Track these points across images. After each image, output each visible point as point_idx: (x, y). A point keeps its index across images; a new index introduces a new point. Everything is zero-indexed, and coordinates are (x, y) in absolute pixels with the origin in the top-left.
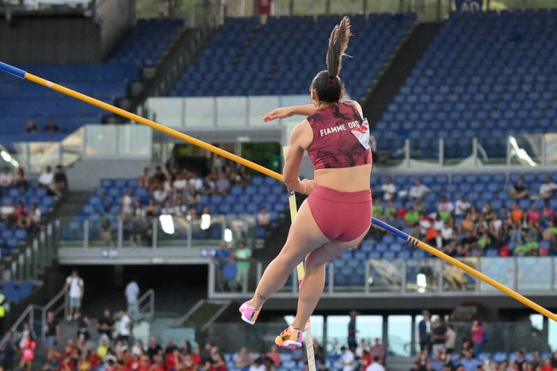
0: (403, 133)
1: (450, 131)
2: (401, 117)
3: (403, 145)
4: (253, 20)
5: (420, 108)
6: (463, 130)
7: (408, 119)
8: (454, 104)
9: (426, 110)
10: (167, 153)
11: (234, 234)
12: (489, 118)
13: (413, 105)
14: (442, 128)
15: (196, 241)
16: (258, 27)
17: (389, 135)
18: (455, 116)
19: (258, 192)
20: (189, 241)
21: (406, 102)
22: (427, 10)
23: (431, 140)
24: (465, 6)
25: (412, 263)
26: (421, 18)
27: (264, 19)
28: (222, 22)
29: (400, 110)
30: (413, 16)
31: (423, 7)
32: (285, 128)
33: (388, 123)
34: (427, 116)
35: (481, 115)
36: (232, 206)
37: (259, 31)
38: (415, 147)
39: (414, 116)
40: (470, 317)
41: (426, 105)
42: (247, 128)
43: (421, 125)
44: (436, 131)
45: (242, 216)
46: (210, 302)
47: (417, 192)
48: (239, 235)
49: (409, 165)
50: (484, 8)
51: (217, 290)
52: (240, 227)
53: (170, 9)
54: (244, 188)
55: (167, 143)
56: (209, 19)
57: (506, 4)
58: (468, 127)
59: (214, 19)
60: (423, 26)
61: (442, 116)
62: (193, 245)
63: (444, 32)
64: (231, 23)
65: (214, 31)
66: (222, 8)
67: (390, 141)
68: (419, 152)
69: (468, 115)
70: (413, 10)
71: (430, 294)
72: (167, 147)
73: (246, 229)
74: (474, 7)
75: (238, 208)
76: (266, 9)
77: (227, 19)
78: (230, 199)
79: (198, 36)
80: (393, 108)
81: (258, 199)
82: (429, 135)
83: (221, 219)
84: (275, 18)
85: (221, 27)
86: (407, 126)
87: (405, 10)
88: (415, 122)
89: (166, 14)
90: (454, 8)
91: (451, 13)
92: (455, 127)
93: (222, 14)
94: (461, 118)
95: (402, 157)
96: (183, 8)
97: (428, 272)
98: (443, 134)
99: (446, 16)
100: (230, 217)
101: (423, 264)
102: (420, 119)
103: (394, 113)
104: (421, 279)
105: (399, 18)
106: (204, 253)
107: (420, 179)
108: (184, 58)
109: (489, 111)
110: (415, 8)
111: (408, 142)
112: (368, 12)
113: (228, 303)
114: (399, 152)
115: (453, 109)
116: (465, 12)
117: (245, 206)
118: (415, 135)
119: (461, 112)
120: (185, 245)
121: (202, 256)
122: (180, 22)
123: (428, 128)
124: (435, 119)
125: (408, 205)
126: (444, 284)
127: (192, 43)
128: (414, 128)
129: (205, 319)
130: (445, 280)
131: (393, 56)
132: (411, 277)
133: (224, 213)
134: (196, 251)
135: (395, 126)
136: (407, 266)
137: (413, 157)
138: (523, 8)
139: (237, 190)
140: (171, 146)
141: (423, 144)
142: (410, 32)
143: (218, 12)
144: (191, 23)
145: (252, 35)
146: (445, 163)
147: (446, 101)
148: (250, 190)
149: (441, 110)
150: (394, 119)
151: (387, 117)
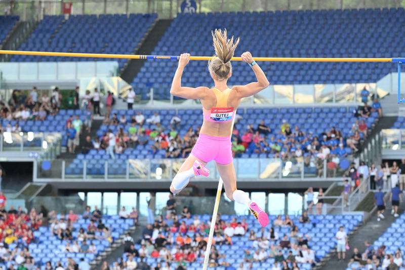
0: (149, 85)
2: (148, 75)
3: (149, 92)
4: (61, 17)
5: (159, 70)
7: (152, 76)
9: (163, 71)
10: (9, 96)
11: (48, 144)
12: (200, 76)
13: (155, 68)
15: (25, 148)
16: (63, 21)
17: (141, 86)
19: (63, 119)
20: (22, 147)
21: (151, 66)
22: (164, 12)
23: (165, 89)
24: (186, 10)
25: (154, 161)
26: (161, 17)
27: (67, 16)
28: (42, 18)
29: (147, 71)
30: (155, 16)
31: (161, 10)
32: (79, 81)
33: (141, 79)
34: (163, 75)
35: (196, 74)
36: (47, 127)
37: (64, 23)
38: (156, 93)
39: (156, 75)
40: (188, 193)
41: (163, 68)
42: (57, 81)
43: (160, 80)
45: (53, 133)
46: (34, 184)
48: (52, 144)
49: (153, 104)
50: (198, 11)
51: (38, 177)
52: (53, 140)
53: (11, 10)
54: (55, 117)
55: (9, 89)
56: (35, 17)
57: (211, 9)
59: (37, 16)
60: (161, 21)
62: (24, 150)
63: (173, 25)
64: (47, 18)
65: (38, 23)
66: (42, 9)
67: (141, 89)
68: (158, 96)
70: (156, 12)
71: (164, 180)
72: (9, 92)
73: (55, 141)
74: (192, 10)
75: (51, 128)
76: (68, 11)
77: (45, 16)
78: (46, 123)
79: (28, 26)
80: (143, 70)
81: (63, 123)
82: (165, 86)
83: (40, 135)
84: (73, 16)
85: (41, 21)
86: (152, 80)
87: (151, 12)
88: (156, 78)
89: (9, 13)
90: (180, 11)
91: (178, 14)
93: (42, 13)
95: (149, 99)
96: (19, 9)
97: (163, 167)
99: (175, 16)
100: (46, 134)
101: (161, 162)
102: (160, 76)
103: (144, 73)
104: (159, 171)
105: (147, 16)
106: (31, 155)
107: (159, 113)
108: (19, 38)
109: (200, 72)
110: (157, 10)
111: (152, 90)
112: (129, 13)
113: (45, 185)
114: (148, 95)
116: (187, 14)
117: (55, 127)
118: (157, 86)
120: (19, 150)
121: (29, 157)
122: (17, 18)
123: (164, 82)
125: (152, 127)
126: (173, 174)
127: (24, 31)
128: (156, 81)
129: (32, 194)
130: (174, 171)
131: (143, 39)
132: (153, 169)
133: (43, 131)
134: (26, 153)
135: (145, 80)
136: (151, 164)
137: (155, 99)
138: (221, 12)
139: (50, 118)
140: (11, 91)
141: (161, 91)
142: (154, 24)
143: (40, 12)
144: (24, 18)
145: (60, 26)
146: (174, 103)
148: (58, 118)
150: (144, 77)
151: (140, 75)
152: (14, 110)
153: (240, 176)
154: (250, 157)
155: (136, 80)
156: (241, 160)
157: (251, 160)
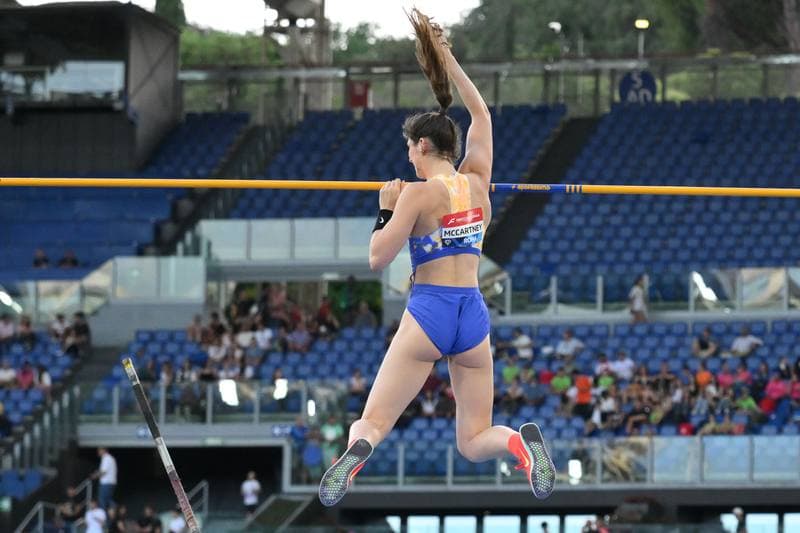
0: (549, 268)
1: (612, 265)
2: (545, 245)
3: (547, 285)
4: (345, 115)
5: (571, 233)
6: (629, 264)
7: (554, 249)
8: (617, 228)
9: (579, 237)
10: (226, 294)
11: (317, 408)
12: (665, 247)
13: (562, 229)
14: (601, 261)
15: (265, 416)
16: (351, 124)
17: (528, 270)
18: (618, 244)
19: (350, 349)
20: (256, 415)
21: (551, 225)
22: (580, 101)
23: (586, 278)
24: (632, 96)
25: (560, 445)
26: (573, 112)
27: (358, 113)
28: (301, 117)
29: (543, 237)
30: (561, 109)
31: (575, 97)
33: (528, 254)
34: (580, 245)
35: (654, 243)
36: (314, 367)
37: (352, 128)
38: (564, 287)
39: (563, 245)
40: (639, 517)
41: (579, 229)
42: (334, 262)
43: (573, 257)
44: (593, 265)
45: (329, 381)
46: (284, 497)
47: (566, 348)
48: (324, 407)
49: (556, 312)
50: (659, 98)
51: (296, 480)
52: (327, 397)
53: (231, 100)
54: (331, 343)
55: (226, 280)
56: (284, 114)
57: (690, 93)
58: (637, 260)
59: (290, 114)
60: (575, 122)
61: (600, 245)
62: (262, 420)
63: (602, 130)
64: (315, 118)
65: (291, 129)
66: (301, 98)
67: (530, 278)
68: (571, 295)
69: (636, 244)
70: (562, 101)
71: (585, 487)
72: (227, 288)
73: (334, 399)
74: (645, 96)
75: (324, 370)
76: (362, 100)
77: (307, 113)
78: (312, 358)
79: (269, 136)
80: (533, 233)
81: (350, 357)
82: (584, 270)
83: (301, 385)
84: (373, 112)
85: (299, 123)
86: (554, 258)
87: (551, 100)
88: (564, 253)
89: (225, 106)
90: (617, 98)
91: (613, 104)
92: (619, 261)
93: (301, 106)
94: (627, 248)
95: (547, 300)
96: (249, 98)
97: (582, 456)
98: (602, 269)
99: (607, 109)
100: (313, 383)
101: (575, 445)
102: (572, 249)
103: (537, 241)
104: (575, 468)
105: (543, 112)
106: (277, 431)
107: (571, 331)
108: (249, 164)
109: (665, 238)
110: (565, 97)
111: (554, 281)
112: (500, 104)
113: (309, 499)
114: (543, 294)
115: (617, 236)
116: (632, 104)
117: (333, 367)
118: (565, 270)
119: (628, 240)
120: (251, 421)
121: (274, 436)
122: (244, 118)
123: (583, 261)
124: (591, 249)
125: (555, 366)
126: (603, 473)
127: (261, 147)
128: (563, 261)
129: (279, 521)
130: (605, 467)
131: (533, 163)
132: (560, 463)
133: (304, 378)
134: (266, 428)
135: (537, 258)
136: (553, 450)
137: (561, 300)
138: (711, 98)
139: (322, 345)
140: (232, 286)
141: (576, 282)
142: (558, 130)
143: (296, 103)
144: (259, 118)
145: (342, 135)
146: (605, 309)
147: (607, 224)
148: (340, 345)
149: (600, 237)
150: (536, 249)
151: (526, 246)
152: (237, 330)
153: (757, 476)
154: (780, 432)
155: (518, 258)
156: (760, 441)
157: (782, 440)
